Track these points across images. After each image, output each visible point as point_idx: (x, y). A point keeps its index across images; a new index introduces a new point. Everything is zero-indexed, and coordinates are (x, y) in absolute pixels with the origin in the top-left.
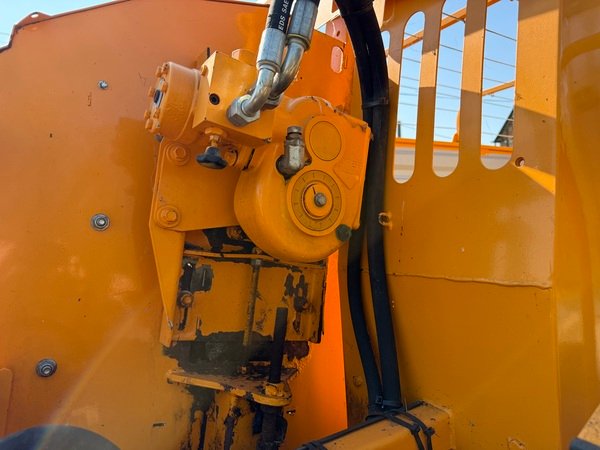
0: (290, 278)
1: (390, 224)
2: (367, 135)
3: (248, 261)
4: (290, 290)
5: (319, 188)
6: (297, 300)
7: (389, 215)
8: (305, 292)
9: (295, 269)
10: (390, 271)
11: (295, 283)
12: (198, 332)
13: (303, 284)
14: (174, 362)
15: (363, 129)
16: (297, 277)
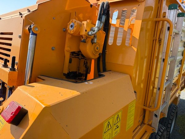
0: (85, 61)
1: (107, 53)
2: (105, 35)
3: (78, 58)
4: (85, 64)
5: (98, 46)
6: (85, 66)
7: (107, 51)
8: (87, 64)
9: (86, 59)
10: (106, 61)
11: (86, 62)
12: (69, 71)
13: (87, 63)
14: (65, 77)
15: (105, 33)
16: (86, 61)
